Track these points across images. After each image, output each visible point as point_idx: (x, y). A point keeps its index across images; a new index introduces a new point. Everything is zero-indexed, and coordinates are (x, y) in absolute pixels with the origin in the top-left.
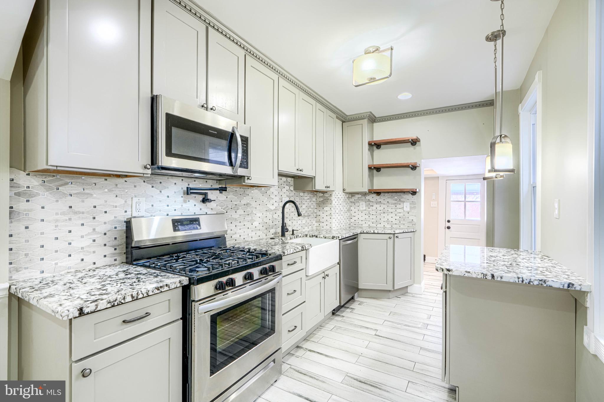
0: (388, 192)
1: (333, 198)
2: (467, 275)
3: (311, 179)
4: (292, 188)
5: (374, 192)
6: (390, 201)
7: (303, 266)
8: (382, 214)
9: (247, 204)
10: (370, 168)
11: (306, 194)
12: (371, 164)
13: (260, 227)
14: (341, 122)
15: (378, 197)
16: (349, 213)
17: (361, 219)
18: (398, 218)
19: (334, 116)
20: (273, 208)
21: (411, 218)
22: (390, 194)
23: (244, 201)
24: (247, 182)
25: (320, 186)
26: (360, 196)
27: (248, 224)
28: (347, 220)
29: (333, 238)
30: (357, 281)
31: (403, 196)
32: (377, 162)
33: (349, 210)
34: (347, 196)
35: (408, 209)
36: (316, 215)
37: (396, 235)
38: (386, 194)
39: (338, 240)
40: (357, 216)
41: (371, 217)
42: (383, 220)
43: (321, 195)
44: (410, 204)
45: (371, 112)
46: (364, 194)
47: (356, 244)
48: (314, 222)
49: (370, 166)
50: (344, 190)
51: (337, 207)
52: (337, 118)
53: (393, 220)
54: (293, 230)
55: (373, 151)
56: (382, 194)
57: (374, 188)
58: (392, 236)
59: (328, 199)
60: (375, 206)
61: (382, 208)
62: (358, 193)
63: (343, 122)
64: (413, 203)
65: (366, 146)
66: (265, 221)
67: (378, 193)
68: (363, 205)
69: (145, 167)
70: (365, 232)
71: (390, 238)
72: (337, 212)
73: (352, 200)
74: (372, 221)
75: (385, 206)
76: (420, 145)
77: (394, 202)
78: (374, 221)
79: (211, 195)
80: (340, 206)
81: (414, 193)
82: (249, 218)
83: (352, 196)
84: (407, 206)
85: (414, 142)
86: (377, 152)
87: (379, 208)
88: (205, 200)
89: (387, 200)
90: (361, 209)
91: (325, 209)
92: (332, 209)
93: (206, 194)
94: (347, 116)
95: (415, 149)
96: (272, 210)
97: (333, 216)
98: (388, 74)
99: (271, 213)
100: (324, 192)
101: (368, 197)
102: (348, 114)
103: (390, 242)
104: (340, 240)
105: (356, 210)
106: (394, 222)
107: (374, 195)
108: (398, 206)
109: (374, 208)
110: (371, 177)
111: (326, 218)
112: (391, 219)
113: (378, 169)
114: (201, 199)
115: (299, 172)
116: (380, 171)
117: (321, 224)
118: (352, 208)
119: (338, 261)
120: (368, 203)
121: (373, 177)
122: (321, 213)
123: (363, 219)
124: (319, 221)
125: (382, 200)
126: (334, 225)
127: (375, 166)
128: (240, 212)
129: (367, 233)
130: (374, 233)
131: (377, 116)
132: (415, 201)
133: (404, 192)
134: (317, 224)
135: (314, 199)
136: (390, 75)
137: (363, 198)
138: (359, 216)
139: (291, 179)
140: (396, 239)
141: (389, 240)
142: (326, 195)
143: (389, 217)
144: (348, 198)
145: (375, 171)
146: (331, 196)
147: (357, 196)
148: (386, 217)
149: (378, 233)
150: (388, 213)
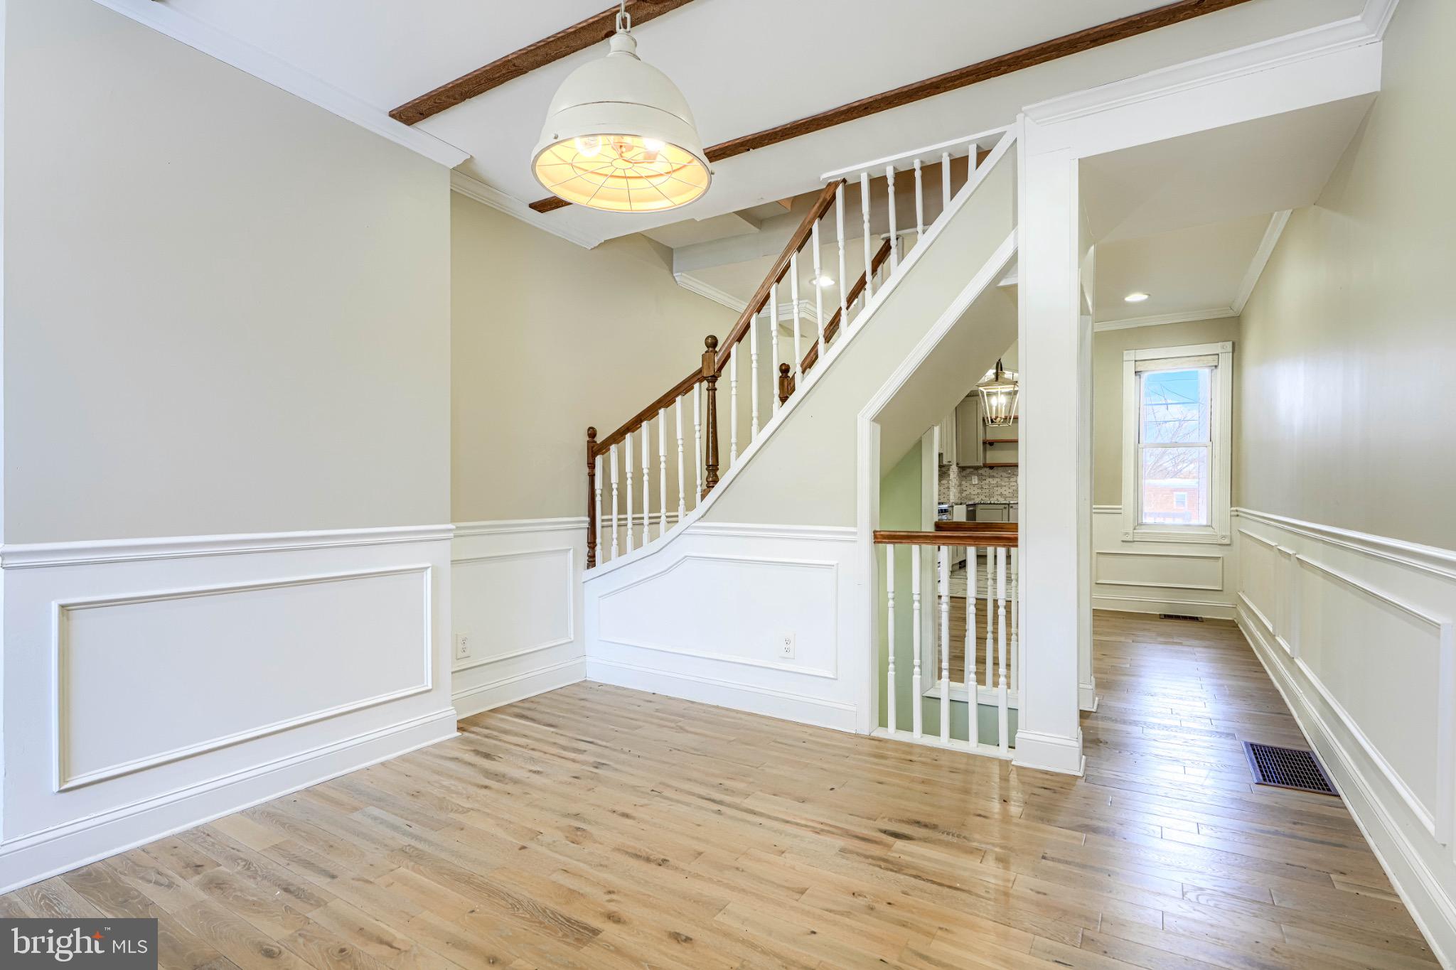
0: (1002, 466)
1: (950, 472)
5: (987, 466)
6: (1004, 474)
8: (995, 488)
10: (984, 443)
12: (985, 438)
15: (989, 471)
16: (962, 488)
17: (974, 493)
18: (1011, 490)
26: (973, 470)
31: (1016, 470)
32: (990, 437)
33: (960, 485)
34: (961, 470)
37: (1011, 505)
38: (1000, 468)
39: (964, 506)
40: (969, 491)
41: (985, 491)
42: (996, 493)
46: (977, 468)
47: (975, 511)
49: (984, 441)
50: (957, 464)
51: (953, 480)
53: (1007, 492)
55: (986, 426)
56: (995, 468)
57: (988, 463)
58: (1006, 506)
59: (946, 473)
61: (995, 482)
62: (969, 467)
65: (981, 422)
67: (991, 467)
68: (975, 480)
70: (981, 502)
71: (1005, 508)
72: (953, 485)
73: (964, 474)
74: (985, 494)
75: (997, 480)
77: (1007, 475)
78: (987, 494)
80: (955, 480)
83: (964, 470)
87: (991, 482)
89: (1000, 474)
90: (974, 483)
92: (950, 482)
101: (980, 472)
103: (1005, 512)
105: (966, 484)
106: (1009, 495)
107: (987, 470)
108: (1012, 479)
109: (987, 481)
110: (985, 451)
112: (1004, 493)
113: (991, 443)
116: (993, 446)
118: (964, 482)
120: (980, 477)
121: (987, 451)
125: (995, 474)
126: (951, 497)
127: (988, 441)
133: (1017, 466)
137: (976, 472)
138: (972, 491)
140: (1011, 509)
143: (1002, 490)
145: (988, 445)
146: (949, 470)
147: (968, 471)
148: (1000, 490)
149: (994, 504)
150: (1001, 486)
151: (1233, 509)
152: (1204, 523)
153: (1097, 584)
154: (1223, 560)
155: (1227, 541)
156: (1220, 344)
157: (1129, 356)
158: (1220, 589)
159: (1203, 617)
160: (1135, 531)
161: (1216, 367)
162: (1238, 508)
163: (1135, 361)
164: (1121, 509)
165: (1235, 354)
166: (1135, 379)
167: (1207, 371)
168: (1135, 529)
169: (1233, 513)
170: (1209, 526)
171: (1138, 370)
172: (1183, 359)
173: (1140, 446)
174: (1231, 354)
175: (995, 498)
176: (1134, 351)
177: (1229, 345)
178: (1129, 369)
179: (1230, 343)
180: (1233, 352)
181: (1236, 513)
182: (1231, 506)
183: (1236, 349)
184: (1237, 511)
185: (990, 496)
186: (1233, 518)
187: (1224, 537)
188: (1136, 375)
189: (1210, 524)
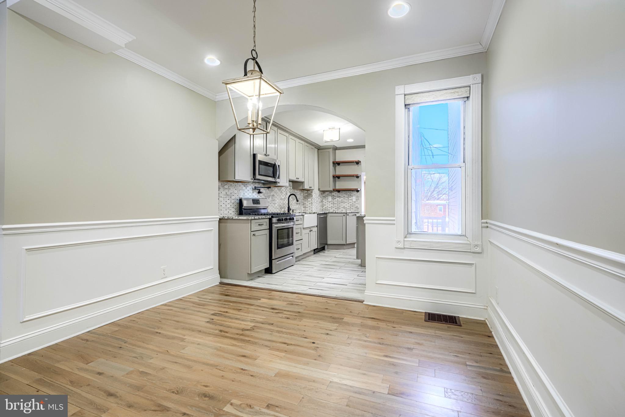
0: (344, 191)
1: (313, 194)
2: (360, 216)
3: (302, 183)
4: (291, 188)
5: (336, 191)
6: (345, 195)
7: (302, 222)
8: (341, 204)
9: (273, 195)
10: (334, 177)
11: (298, 191)
12: (334, 174)
13: (278, 207)
14: (317, 150)
15: (339, 193)
16: (322, 203)
17: (329, 206)
18: (349, 205)
19: (313, 147)
20: (283, 198)
21: (356, 205)
22: (345, 191)
23: (272, 194)
24: (278, 184)
25: (306, 187)
26: (328, 193)
27: (273, 205)
28: (321, 207)
29: (314, 213)
30: (327, 240)
31: (352, 193)
32: (338, 173)
33: (322, 201)
34: (321, 192)
35: (355, 200)
36: (304, 204)
37: (347, 214)
38: (343, 192)
39: (316, 214)
40: (327, 205)
41: (335, 205)
42: (341, 206)
43: (306, 192)
44: (356, 197)
45: (334, 145)
46: (331, 192)
47: (326, 217)
48: (302, 208)
49: (334, 176)
50: (319, 189)
51: (315, 198)
52: (315, 148)
53: (347, 206)
54: (293, 210)
55: (336, 166)
56: (341, 192)
57: (337, 188)
58: (345, 214)
59: (310, 194)
60: (337, 199)
61: (340, 200)
62: (327, 191)
63: (318, 149)
64: (357, 197)
65: (331, 164)
66: (280, 204)
67: (339, 191)
68: (330, 198)
69: (252, 179)
70: (331, 212)
71: (344, 215)
72: (315, 202)
73: (324, 195)
74: (336, 207)
75: (342, 199)
76: (361, 164)
77: (347, 196)
78: (337, 207)
79: (262, 190)
80: (317, 198)
81: (358, 191)
82: (274, 202)
83: (324, 193)
84: (354, 198)
85: (358, 163)
86: (338, 167)
87: (339, 200)
88: (259, 192)
89: (344, 195)
90: (329, 201)
91: (309, 200)
92: (313, 200)
93: (260, 190)
94: (321, 146)
95: (358, 166)
96: (283, 199)
97: (313, 204)
98: (338, 139)
99: (282, 200)
100: (308, 190)
101: (333, 194)
102: (321, 145)
103: (344, 218)
104: (318, 214)
105: (326, 201)
106: (348, 208)
107: (337, 192)
108: (350, 199)
109: (336, 200)
110: (335, 182)
111: (309, 205)
112: (346, 206)
113: (338, 177)
114: (258, 192)
115: (297, 179)
116: (339, 178)
117: (306, 209)
118: (324, 200)
119: (317, 225)
120: (333, 197)
121: (336, 182)
122: (306, 202)
123: (330, 206)
124: (305, 207)
125: (341, 196)
126: (313, 209)
127: (337, 176)
128: (270, 198)
129: (332, 213)
130: (336, 213)
131: (337, 147)
132: (359, 195)
133: (353, 191)
134: (304, 209)
135: (302, 194)
136: (339, 139)
137: (330, 194)
138: (328, 205)
139: (291, 183)
140: (347, 216)
141: (343, 217)
142: (309, 192)
143: (345, 205)
144: (322, 194)
145: (337, 178)
146: (312, 192)
147: (327, 193)
148: (343, 205)
149: (338, 213)
150: (344, 202)
151: (483, 221)
152: (460, 233)
153: (376, 283)
154: (475, 265)
155: (478, 250)
156: (471, 76)
157: (400, 90)
158: (474, 292)
159: (460, 316)
160: (405, 239)
161: (468, 97)
162: (488, 221)
163: (405, 95)
164: (394, 220)
165: (483, 85)
166: (405, 111)
167: (461, 102)
168: (406, 237)
169: (483, 225)
170: (464, 235)
171: (407, 103)
172: (441, 92)
173: (410, 167)
174: (480, 84)
175: (341, 210)
176: (403, 86)
177: (478, 77)
178: (400, 102)
179: (480, 75)
180: (482, 83)
181: (486, 225)
182: (482, 219)
183: (485, 81)
184: (487, 223)
185: (338, 208)
186: (484, 229)
187: (477, 246)
188: (406, 108)
189: (464, 234)
